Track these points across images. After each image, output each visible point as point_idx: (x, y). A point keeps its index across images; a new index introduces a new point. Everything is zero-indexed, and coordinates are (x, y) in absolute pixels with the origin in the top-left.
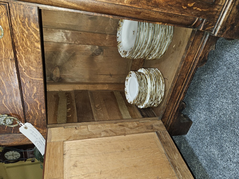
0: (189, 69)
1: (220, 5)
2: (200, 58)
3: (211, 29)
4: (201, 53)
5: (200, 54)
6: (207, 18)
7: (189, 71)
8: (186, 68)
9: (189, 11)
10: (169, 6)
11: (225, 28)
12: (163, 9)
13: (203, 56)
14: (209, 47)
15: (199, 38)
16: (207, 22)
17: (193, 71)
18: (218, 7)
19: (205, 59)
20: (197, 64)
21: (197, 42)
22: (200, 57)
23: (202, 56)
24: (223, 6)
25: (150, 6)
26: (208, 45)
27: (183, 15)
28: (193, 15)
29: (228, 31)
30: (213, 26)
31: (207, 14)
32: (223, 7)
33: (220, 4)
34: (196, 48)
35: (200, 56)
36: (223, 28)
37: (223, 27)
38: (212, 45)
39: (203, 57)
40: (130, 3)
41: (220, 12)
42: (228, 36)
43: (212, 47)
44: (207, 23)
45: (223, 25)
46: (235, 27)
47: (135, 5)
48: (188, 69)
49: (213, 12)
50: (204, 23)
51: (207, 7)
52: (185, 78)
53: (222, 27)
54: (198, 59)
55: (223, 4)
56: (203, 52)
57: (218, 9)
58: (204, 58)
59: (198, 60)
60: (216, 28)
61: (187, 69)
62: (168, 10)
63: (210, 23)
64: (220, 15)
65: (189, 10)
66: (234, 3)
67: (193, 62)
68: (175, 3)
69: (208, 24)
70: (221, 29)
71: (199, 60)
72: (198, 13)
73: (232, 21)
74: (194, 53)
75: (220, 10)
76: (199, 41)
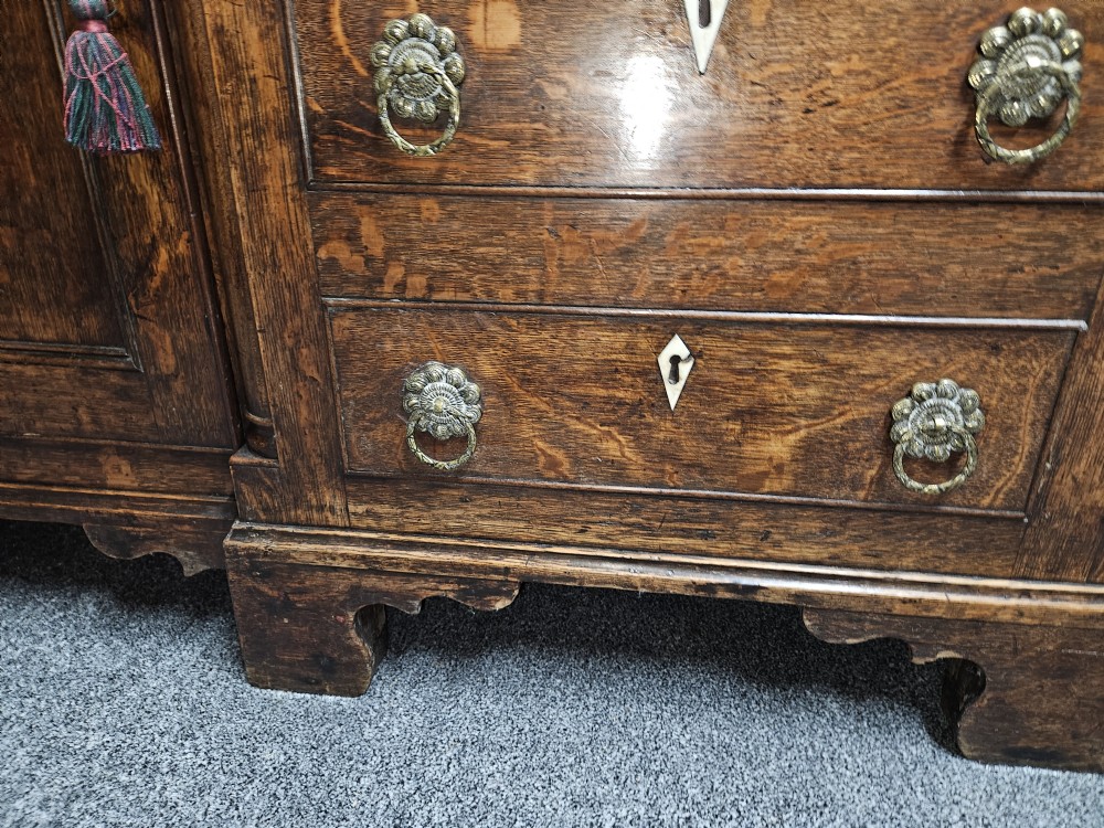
0: (66, 485)
1: (347, 509)
2: (126, 516)
3: (248, 508)
4: (151, 513)
5: (147, 509)
6: (286, 468)
7: (58, 485)
8: (67, 466)
9: (283, 367)
10: (268, 250)
11: (267, 575)
12: (250, 222)
13: (142, 531)
14: (190, 541)
15: (215, 478)
16: (270, 478)
17: (59, 506)
18: (338, 503)
19: (131, 549)
20: (98, 512)
21: (197, 475)
22: (133, 515)
23: (140, 526)
24: (347, 524)
25: (239, 147)
26: (197, 533)
27: (260, 340)
28: (276, 394)
29: (261, 593)
30: (263, 517)
31: (299, 462)
32: (344, 528)
33: (352, 508)
34: (170, 480)
35: (136, 512)
36: (264, 562)
37: (267, 560)
38: (200, 553)
39: (137, 529)
40: (216, 24)
41: (324, 523)
42: (240, 606)
43: (191, 557)
44: (266, 480)
45: (275, 557)
46: (286, 621)
47: (219, 57)
48: (67, 478)
49: (315, 486)
50: (261, 465)
51: (323, 448)
52: (20, 477)
53: (265, 554)
54: (121, 511)
55: (355, 522)
56: (158, 521)
57: (332, 510)
58: (136, 538)
59: (116, 511)
60: (256, 531)
61: (61, 475)
62: (254, 250)
63: (270, 496)
64: (313, 526)
65: (286, 362)
66: (363, 567)
67: (103, 492)
68: (288, 278)
69: (264, 483)
70: (257, 556)
71: (119, 515)
72: (286, 413)
73: (301, 592)
74: (147, 479)
75: (330, 519)
76: (206, 482)
